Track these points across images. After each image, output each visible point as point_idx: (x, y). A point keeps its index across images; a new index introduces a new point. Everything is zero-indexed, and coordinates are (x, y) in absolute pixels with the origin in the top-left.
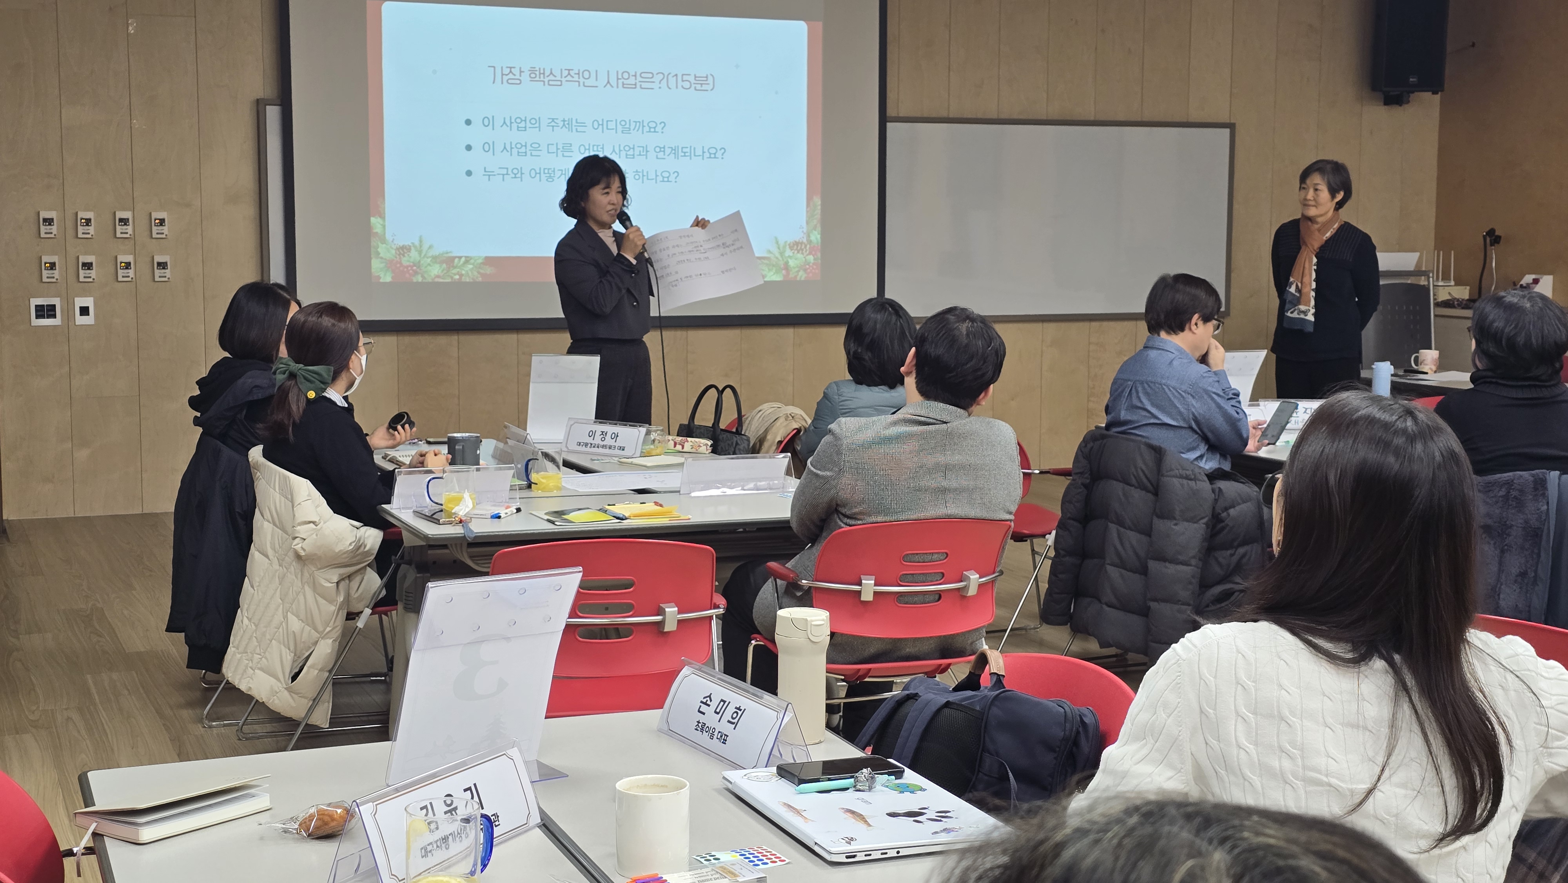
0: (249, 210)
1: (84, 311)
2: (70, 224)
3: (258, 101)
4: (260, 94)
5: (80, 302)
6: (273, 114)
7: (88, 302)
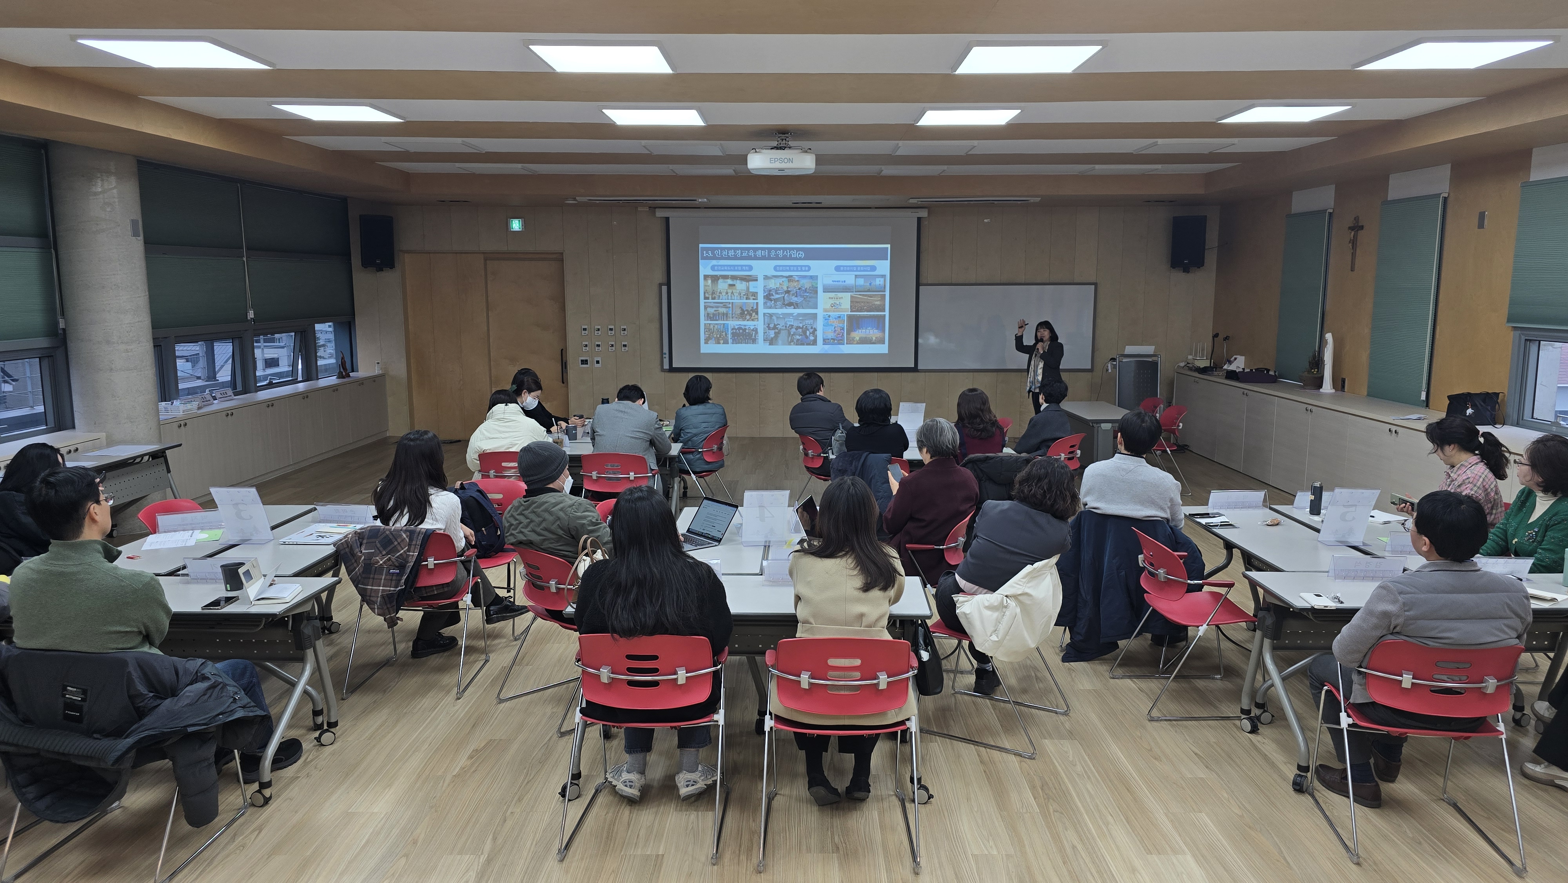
0: (657, 325)
1: (598, 362)
2: (593, 330)
3: (660, 284)
4: (661, 282)
5: (596, 359)
6: (664, 288)
7: (599, 359)
